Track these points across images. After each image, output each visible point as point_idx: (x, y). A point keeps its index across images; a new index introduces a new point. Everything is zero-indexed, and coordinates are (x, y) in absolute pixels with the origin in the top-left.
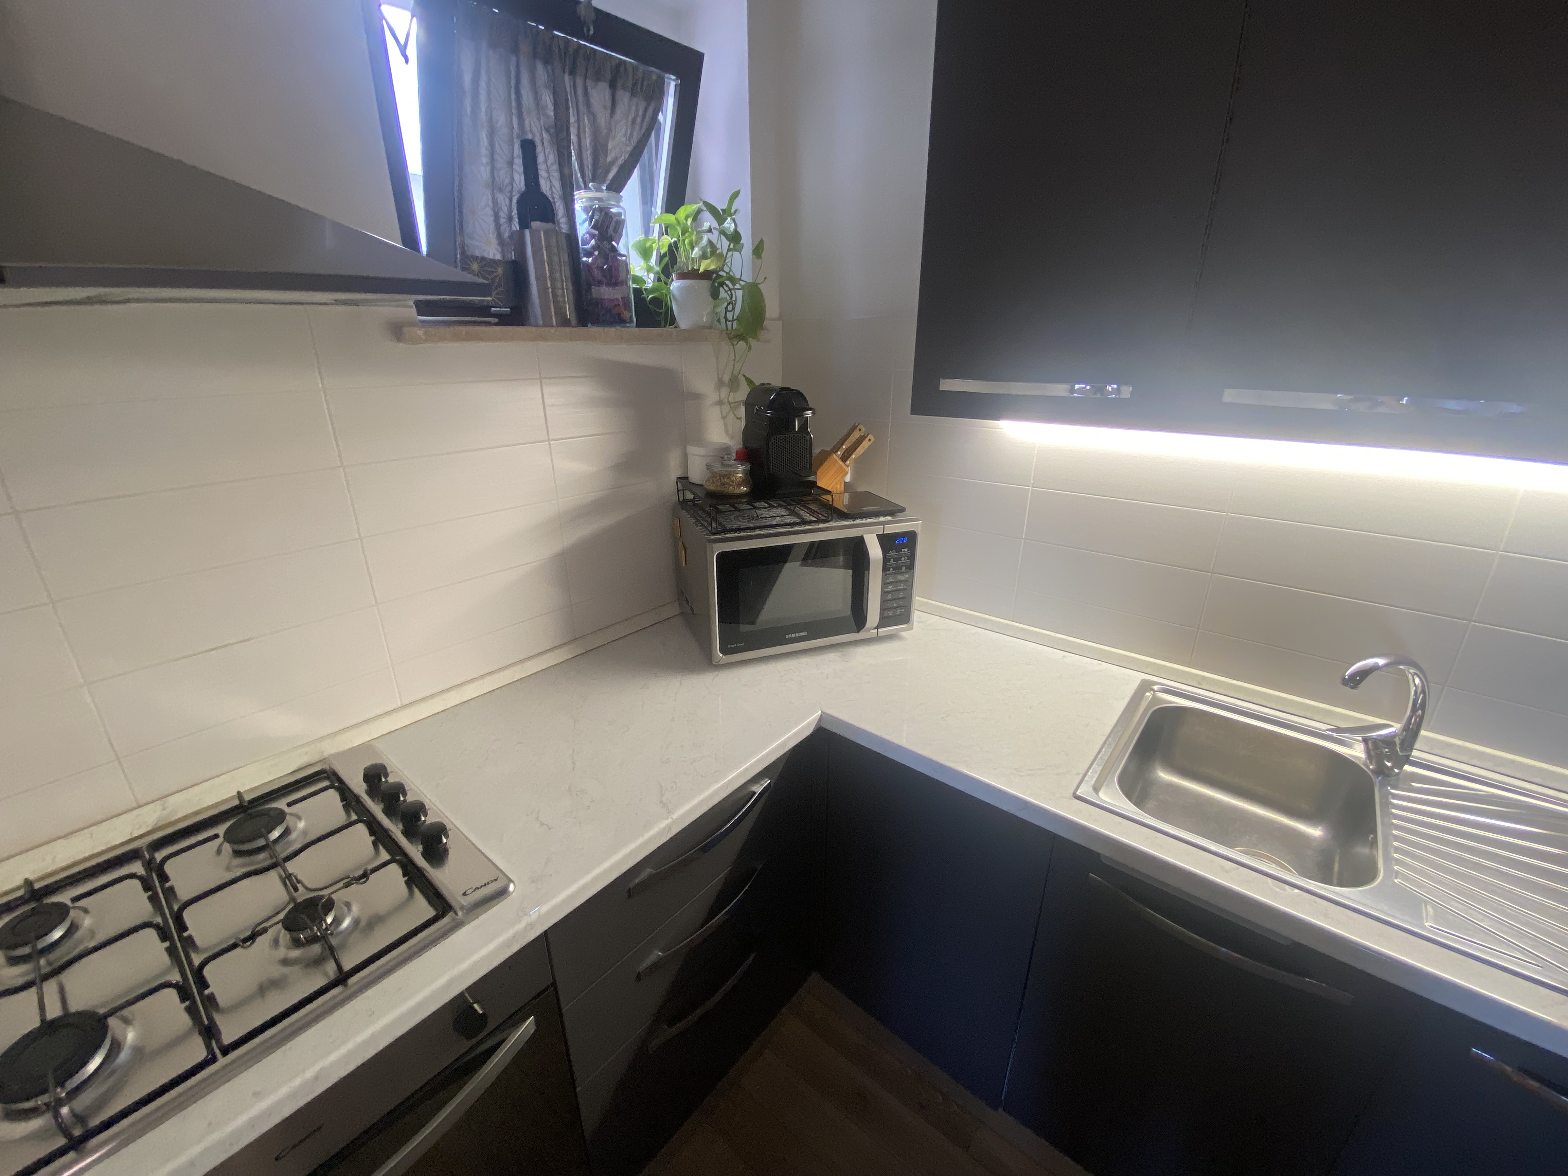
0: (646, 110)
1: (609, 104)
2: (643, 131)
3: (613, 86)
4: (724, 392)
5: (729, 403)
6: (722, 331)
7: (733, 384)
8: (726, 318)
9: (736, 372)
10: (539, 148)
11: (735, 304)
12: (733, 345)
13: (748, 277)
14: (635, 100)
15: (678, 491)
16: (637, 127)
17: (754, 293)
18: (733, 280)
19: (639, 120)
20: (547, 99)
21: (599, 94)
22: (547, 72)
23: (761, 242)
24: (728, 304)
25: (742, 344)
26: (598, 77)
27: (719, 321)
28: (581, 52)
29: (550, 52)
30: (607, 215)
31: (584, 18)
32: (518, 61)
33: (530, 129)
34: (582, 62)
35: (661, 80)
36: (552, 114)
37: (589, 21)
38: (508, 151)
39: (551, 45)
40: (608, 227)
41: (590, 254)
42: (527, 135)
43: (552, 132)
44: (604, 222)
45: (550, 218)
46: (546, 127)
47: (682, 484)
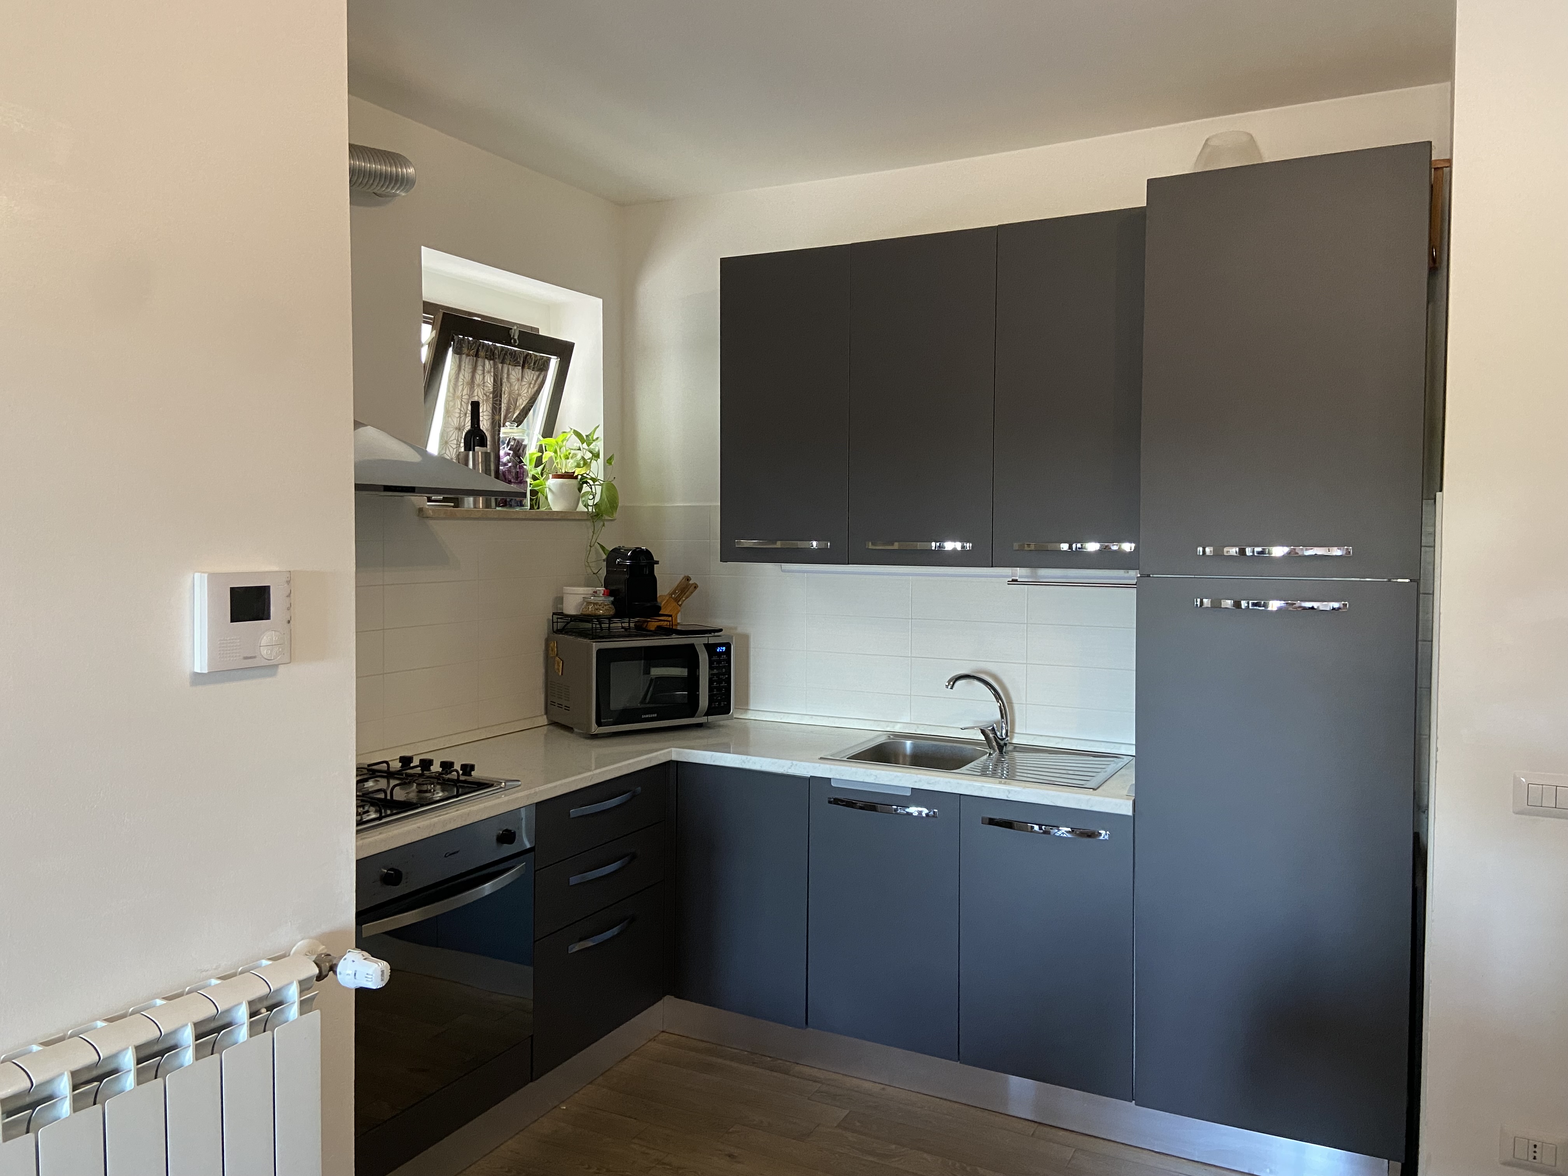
0: (538, 378)
1: (520, 379)
2: (536, 388)
3: (523, 367)
8: (588, 504)
9: (595, 543)
10: (481, 405)
11: (595, 495)
12: (593, 522)
13: (603, 477)
14: (533, 372)
15: (553, 622)
16: (532, 386)
18: (594, 480)
19: (533, 382)
20: (490, 380)
21: (516, 373)
22: (491, 365)
23: (610, 455)
24: (590, 495)
25: (599, 521)
26: (516, 364)
28: (509, 352)
29: (493, 354)
30: (518, 442)
31: (514, 336)
32: (477, 361)
33: (477, 395)
34: (508, 357)
35: (548, 360)
36: (490, 386)
37: (516, 337)
38: (465, 408)
39: (494, 351)
40: (518, 450)
41: (505, 464)
42: (476, 399)
43: (491, 395)
44: (517, 446)
45: (484, 444)
46: (488, 394)
47: (557, 618)
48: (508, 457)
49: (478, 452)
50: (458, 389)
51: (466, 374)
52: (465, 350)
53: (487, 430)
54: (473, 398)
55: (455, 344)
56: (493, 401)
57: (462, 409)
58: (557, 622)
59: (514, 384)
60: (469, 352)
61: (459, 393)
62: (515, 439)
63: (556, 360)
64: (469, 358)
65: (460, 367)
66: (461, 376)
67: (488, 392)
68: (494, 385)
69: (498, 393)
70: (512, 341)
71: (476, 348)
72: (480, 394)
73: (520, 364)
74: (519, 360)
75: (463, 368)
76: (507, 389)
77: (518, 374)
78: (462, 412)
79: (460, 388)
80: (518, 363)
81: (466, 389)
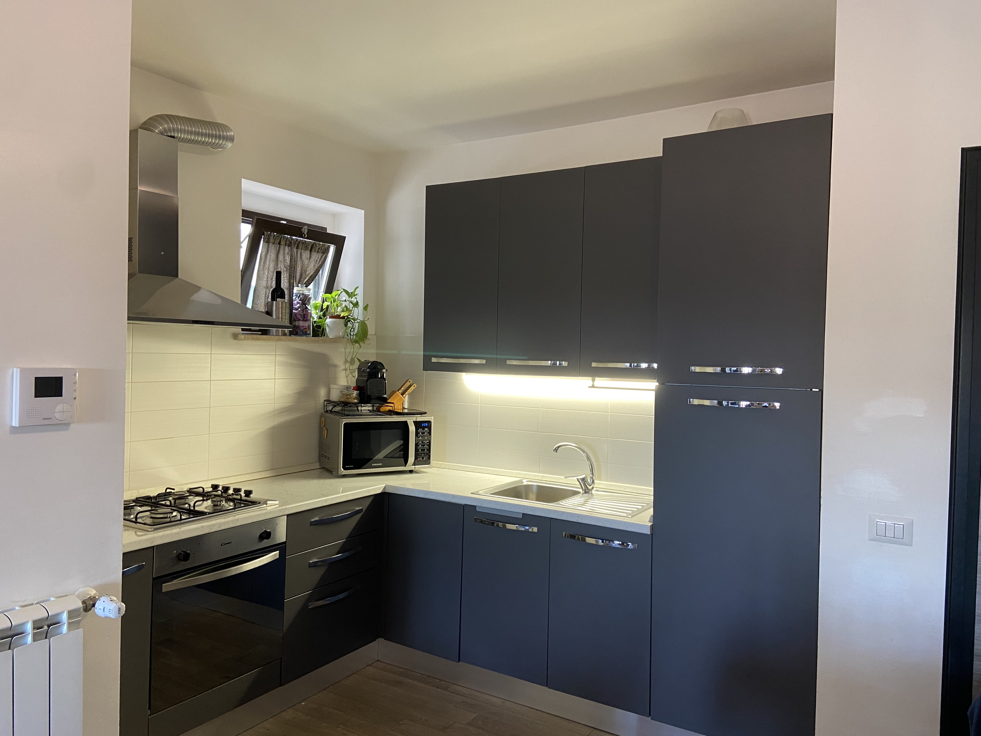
0: (322, 257)
1: (309, 258)
2: (320, 264)
3: (311, 251)
4: (348, 365)
5: (350, 370)
6: (348, 339)
7: (352, 362)
8: (350, 334)
9: (353, 357)
10: (282, 273)
11: (355, 328)
12: (353, 345)
13: (361, 318)
14: (318, 254)
15: (324, 406)
16: (318, 262)
17: (363, 325)
18: (354, 319)
19: (318, 260)
20: (288, 259)
21: (306, 254)
22: (289, 249)
23: (368, 305)
24: (352, 329)
25: (357, 344)
26: (306, 249)
27: (348, 335)
28: (301, 242)
29: (291, 243)
30: (305, 296)
31: (304, 232)
32: (279, 247)
33: (280, 268)
34: (301, 245)
35: (328, 247)
36: (289, 262)
37: (306, 233)
38: (271, 274)
39: (291, 241)
40: (305, 300)
41: (297, 309)
42: (279, 270)
43: (289, 268)
44: (304, 298)
45: (284, 297)
46: (287, 267)
47: (327, 403)
48: (299, 305)
49: (279, 302)
50: (267, 264)
51: (272, 255)
52: (272, 240)
53: (287, 288)
54: (278, 269)
55: (265, 237)
56: (290, 271)
57: (269, 275)
58: (327, 406)
59: (305, 261)
60: (275, 242)
61: (267, 266)
62: (303, 294)
63: (333, 247)
64: (274, 245)
65: (268, 250)
66: (268, 256)
67: (287, 266)
68: (290, 261)
69: (292, 266)
70: (303, 235)
71: (279, 239)
72: (281, 267)
73: (309, 249)
74: (308, 246)
75: (270, 251)
76: (300, 263)
77: (307, 255)
78: (269, 277)
79: (268, 263)
80: (307, 248)
81: (272, 264)
